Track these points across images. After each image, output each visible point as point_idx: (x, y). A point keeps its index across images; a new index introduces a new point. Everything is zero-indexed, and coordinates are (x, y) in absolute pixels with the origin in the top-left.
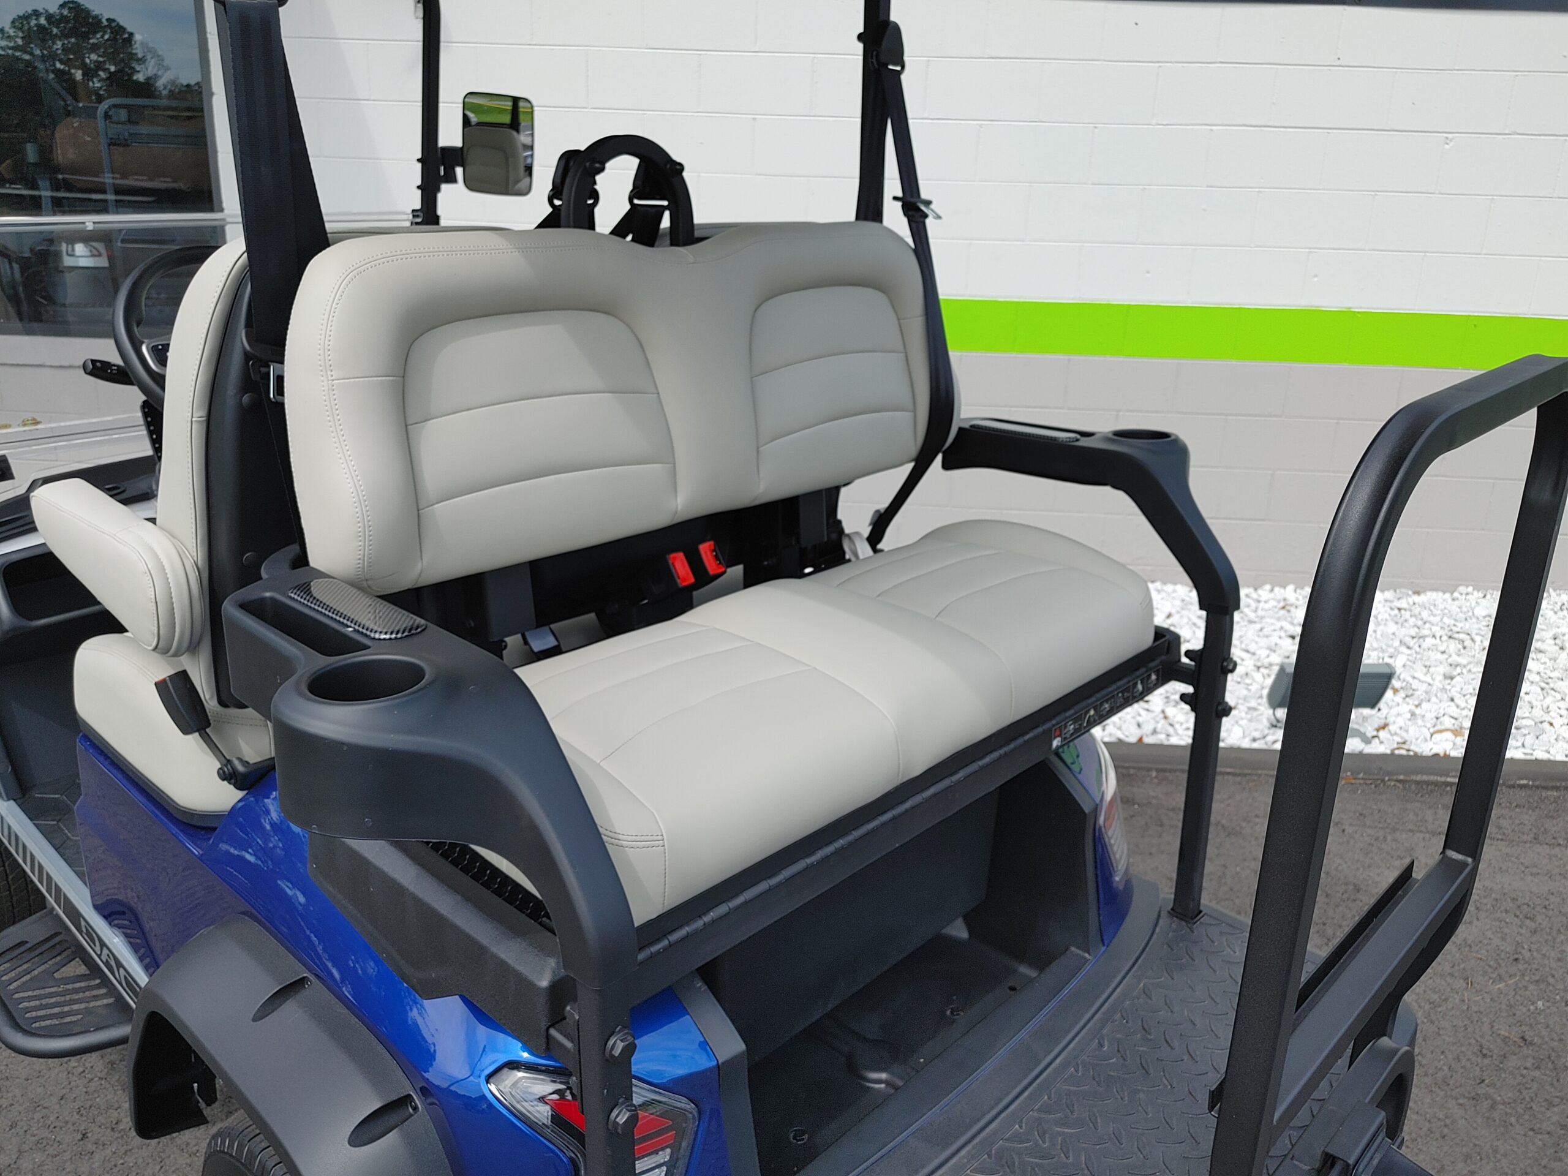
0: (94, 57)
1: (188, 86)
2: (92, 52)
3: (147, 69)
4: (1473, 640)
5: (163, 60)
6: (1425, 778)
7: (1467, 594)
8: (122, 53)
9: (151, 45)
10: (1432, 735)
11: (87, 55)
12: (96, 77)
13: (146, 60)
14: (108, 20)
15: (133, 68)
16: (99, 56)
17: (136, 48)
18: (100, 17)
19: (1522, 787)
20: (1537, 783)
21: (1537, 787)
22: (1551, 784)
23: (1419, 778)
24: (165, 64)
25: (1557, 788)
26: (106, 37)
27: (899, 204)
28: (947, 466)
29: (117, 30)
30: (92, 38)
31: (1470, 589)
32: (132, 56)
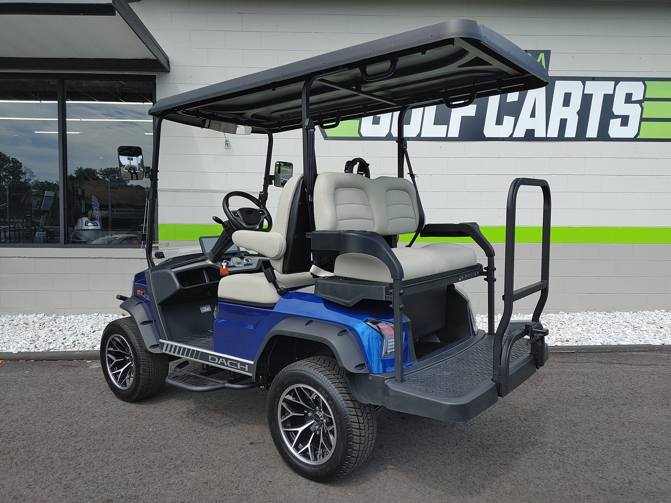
0: (4, 173)
1: (42, 182)
2: (4, 172)
3: (26, 177)
4: (565, 323)
5: (33, 173)
6: (554, 351)
7: (562, 314)
8: (17, 171)
9: (28, 168)
10: (555, 342)
11: (2, 173)
12: (4, 181)
13: (26, 173)
14: (12, 159)
15: (20, 177)
16: (6, 173)
17: (22, 169)
18: (9, 157)
19: (583, 352)
20: (587, 351)
21: (587, 352)
22: (591, 351)
23: (552, 351)
24: (33, 175)
25: (593, 352)
26: (11, 165)
27: (409, 175)
28: (421, 236)
29: (15, 162)
30: (4, 166)
31: (563, 312)
32: (21, 172)
